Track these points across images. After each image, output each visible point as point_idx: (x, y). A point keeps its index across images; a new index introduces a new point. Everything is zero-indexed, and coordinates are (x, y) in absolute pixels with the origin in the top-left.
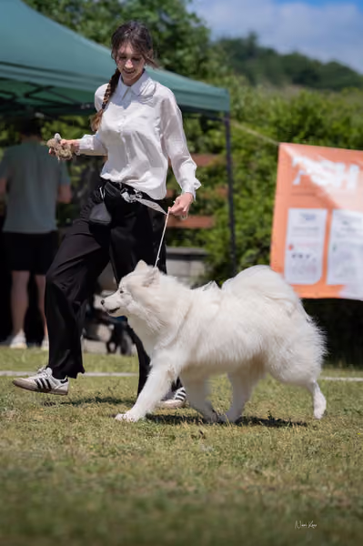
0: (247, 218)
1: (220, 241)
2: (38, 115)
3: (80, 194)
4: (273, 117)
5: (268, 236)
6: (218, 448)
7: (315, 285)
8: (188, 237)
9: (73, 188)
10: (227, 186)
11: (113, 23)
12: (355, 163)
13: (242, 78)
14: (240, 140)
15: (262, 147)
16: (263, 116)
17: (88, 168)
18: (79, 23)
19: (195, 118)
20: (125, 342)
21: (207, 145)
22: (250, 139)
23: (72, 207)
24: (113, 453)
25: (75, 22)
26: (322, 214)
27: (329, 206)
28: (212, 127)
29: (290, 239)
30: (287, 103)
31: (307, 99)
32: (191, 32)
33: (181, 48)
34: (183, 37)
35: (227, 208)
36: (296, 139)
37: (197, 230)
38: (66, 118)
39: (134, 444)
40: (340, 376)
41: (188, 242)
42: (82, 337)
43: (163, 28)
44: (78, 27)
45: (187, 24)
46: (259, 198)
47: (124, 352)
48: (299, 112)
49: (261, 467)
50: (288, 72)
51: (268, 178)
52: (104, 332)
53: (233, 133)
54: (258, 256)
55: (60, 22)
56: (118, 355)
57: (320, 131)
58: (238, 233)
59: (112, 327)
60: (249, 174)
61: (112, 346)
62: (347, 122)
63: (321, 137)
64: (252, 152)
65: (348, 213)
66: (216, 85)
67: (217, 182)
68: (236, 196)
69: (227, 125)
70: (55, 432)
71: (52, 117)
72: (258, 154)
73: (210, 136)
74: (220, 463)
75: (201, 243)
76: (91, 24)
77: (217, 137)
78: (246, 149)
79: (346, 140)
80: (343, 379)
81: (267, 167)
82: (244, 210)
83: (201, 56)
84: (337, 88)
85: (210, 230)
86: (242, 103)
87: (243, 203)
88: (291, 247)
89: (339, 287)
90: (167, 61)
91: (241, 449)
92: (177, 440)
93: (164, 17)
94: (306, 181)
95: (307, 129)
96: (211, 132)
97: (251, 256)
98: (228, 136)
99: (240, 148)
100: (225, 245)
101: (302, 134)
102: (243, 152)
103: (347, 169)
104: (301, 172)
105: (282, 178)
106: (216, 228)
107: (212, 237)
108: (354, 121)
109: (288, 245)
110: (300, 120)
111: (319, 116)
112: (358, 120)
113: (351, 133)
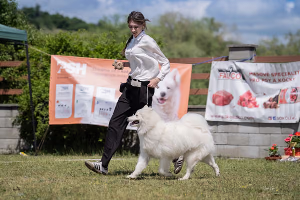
0: (37, 89)
1: (26, 100)
4: (48, 43)
5: (47, 97)
6: (25, 194)
7: (69, 118)
8: (11, 99)
10: (27, 74)
12: (85, 63)
13: (33, 25)
14: (33, 54)
15: (43, 57)
16: (43, 43)
19: (12, 44)
21: (18, 56)
22: (37, 53)
26: (71, 86)
27: (74, 83)
28: (20, 48)
29: (57, 98)
30: (54, 36)
31: (62, 34)
33: (4, 13)
34: (5, 7)
35: (28, 85)
36: (58, 53)
37: (15, 96)
40: (81, 159)
41: (11, 101)
46: (42, 80)
48: (59, 41)
50: (55, 22)
51: (46, 71)
53: (29, 51)
54: (43, 106)
57: (69, 49)
58: (33, 96)
60: (37, 69)
62: (81, 44)
63: (69, 51)
64: (39, 59)
65: (83, 85)
66: (21, 29)
67: (23, 73)
68: (32, 80)
69: (27, 47)
72: (41, 60)
73: (19, 52)
75: (17, 102)
77: (22, 53)
78: (35, 58)
79: (80, 53)
80: (82, 160)
81: (45, 66)
82: (36, 86)
83: (13, 16)
84: (77, 30)
85: (20, 95)
86: (33, 37)
87: (35, 82)
88: (58, 102)
89: (80, 119)
91: (36, 194)
92: (7, 191)
94: (63, 71)
95: (63, 48)
96: (19, 51)
97: (40, 106)
98: (27, 52)
99: (33, 58)
100: (28, 102)
101: (61, 50)
102: (34, 59)
103: (81, 66)
104: (61, 68)
105: (52, 71)
106: (24, 94)
107: (22, 99)
108: (83, 44)
109: (56, 101)
110: (60, 44)
111: (68, 42)
112: (86, 43)
113: (82, 49)
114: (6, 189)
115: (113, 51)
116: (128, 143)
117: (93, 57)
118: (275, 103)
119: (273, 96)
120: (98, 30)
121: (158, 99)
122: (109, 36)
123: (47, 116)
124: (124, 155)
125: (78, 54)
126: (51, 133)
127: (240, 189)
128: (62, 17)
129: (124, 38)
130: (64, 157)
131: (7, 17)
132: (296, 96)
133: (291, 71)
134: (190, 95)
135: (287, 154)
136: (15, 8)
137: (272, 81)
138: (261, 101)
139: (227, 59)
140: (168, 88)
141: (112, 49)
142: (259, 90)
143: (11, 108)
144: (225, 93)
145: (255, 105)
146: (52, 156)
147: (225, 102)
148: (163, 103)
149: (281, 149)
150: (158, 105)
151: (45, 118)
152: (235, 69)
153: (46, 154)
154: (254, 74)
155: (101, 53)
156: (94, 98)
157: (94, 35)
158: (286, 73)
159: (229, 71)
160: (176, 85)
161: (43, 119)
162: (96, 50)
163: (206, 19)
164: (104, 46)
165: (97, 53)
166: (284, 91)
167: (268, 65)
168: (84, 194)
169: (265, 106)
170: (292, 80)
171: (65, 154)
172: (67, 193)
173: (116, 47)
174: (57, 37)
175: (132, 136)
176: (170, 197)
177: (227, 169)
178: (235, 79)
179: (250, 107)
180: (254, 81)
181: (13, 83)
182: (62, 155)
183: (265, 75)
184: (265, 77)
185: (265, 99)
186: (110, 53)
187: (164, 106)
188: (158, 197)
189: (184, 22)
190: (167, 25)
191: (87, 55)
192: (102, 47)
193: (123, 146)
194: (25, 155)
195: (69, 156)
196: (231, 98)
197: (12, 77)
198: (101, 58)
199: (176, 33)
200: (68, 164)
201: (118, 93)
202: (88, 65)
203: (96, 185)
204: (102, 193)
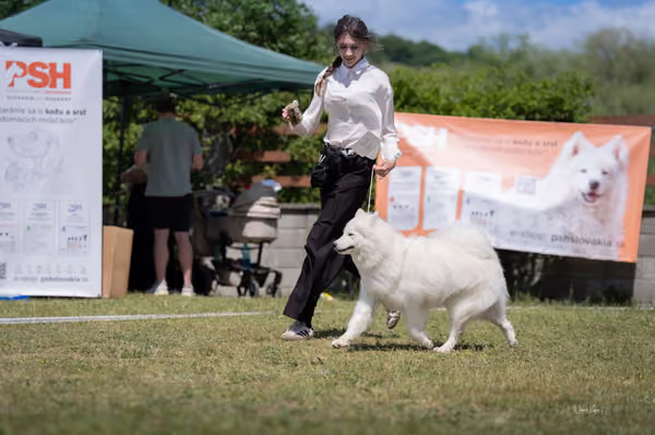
2: (173, 95)
3: (211, 161)
6: (333, 372)
9: (204, 157)
11: (235, 14)
12: (444, 126)
17: (217, 139)
18: (205, 15)
20: (254, 286)
23: (204, 173)
24: (244, 379)
25: (201, 14)
26: (417, 170)
27: (422, 162)
29: (391, 193)
32: (303, 20)
33: (294, 34)
34: (295, 25)
38: (198, 97)
39: (261, 371)
41: (305, 198)
42: (214, 283)
43: (277, 17)
44: (204, 18)
45: (297, 13)
47: (252, 294)
49: (369, 385)
50: (386, 51)
52: (235, 278)
55: (189, 15)
56: (248, 298)
57: (413, 101)
59: (242, 273)
61: (243, 290)
62: (436, 92)
63: (414, 105)
65: (440, 168)
70: (194, 364)
71: (184, 96)
74: (336, 384)
76: (215, 15)
79: (435, 107)
83: (311, 40)
84: (427, 64)
88: (392, 199)
90: (280, 45)
91: (353, 371)
92: (299, 366)
93: (277, 7)
103: (437, 133)
108: (442, 91)
109: (389, 196)
111: (412, 87)
112: (445, 89)
113: (439, 99)
114: (299, 362)
115: (499, 103)
116: (526, 278)
117: (460, 115)
120: (468, 64)
121: (584, 195)
122: (489, 76)
124: (517, 300)
125: (432, 110)
129: (518, 79)
131: (300, 42)
134: (647, 186)
136: (314, 26)
140: (604, 173)
141: (497, 101)
143: (306, 212)
148: (593, 202)
150: (584, 205)
155: (474, 108)
156: (461, 193)
157: (462, 73)
160: (621, 167)
162: (465, 102)
164: (481, 95)
165: (467, 107)
168: (443, 374)
172: (411, 370)
173: (504, 96)
175: (534, 264)
176: (610, 382)
181: (310, 165)
186: (492, 107)
187: (596, 207)
188: (588, 380)
189: (634, 47)
190: (600, 53)
192: (478, 97)
193: (516, 283)
194: (330, 298)
197: (308, 154)
198: (476, 116)
199: (618, 68)
201: (507, 184)
202: (450, 131)
203: (466, 356)
204: (478, 371)
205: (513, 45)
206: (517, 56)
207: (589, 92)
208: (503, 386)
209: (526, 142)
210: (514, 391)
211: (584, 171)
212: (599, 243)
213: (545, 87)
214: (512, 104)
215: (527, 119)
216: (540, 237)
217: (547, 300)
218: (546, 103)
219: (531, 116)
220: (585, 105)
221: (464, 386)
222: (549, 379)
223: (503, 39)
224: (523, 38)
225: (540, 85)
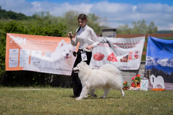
4: (5, 27)
5: (5, 56)
7: (17, 67)
12: (25, 37)
15: (2, 34)
16: (2, 26)
26: (18, 50)
27: (20, 48)
29: (10, 56)
30: (8, 23)
31: (13, 22)
36: (10, 32)
40: (23, 89)
46: (2, 47)
48: (11, 25)
49: (2, 112)
50: (9, 16)
51: (4, 42)
54: (2, 61)
62: (23, 27)
63: (17, 31)
65: (23, 49)
72: (1, 36)
79: (23, 32)
80: (23, 90)
81: (4, 39)
84: (21, 20)
88: (10, 58)
89: (22, 68)
94: (13, 42)
95: (13, 29)
101: (12, 31)
103: (23, 39)
104: (12, 40)
105: (7, 41)
108: (24, 27)
109: (9, 58)
110: (12, 27)
111: (16, 26)
112: (25, 27)
113: (24, 30)
115: (41, 31)
116: (49, 81)
117: (30, 34)
118: (126, 59)
119: (125, 56)
120: (33, 20)
121: (64, 57)
122: (38, 23)
123: (5, 66)
124: (46, 87)
125: (21, 33)
126: (7, 75)
127: (108, 105)
128: (13, 13)
129: (46, 24)
130: (14, 88)
132: (137, 55)
133: (135, 42)
135: (132, 86)
137: (125, 47)
138: (119, 58)
139: (101, 36)
140: (70, 51)
141: (40, 30)
142: (118, 53)
144: (100, 54)
145: (116, 60)
146: (7, 88)
147: (100, 59)
148: (67, 59)
149: (129, 84)
150: (64, 60)
151: (3, 67)
152: (105, 41)
153: (4, 86)
154: (116, 44)
155: (34, 32)
156: (30, 56)
157: (30, 22)
158: (132, 43)
159: (102, 42)
161: (2, 68)
162: (31, 31)
163: (90, 15)
164: (36, 28)
165: (32, 32)
166: (131, 53)
167: (123, 39)
168: (24, 108)
169: (121, 61)
170: (135, 47)
171: (14, 87)
172: (15, 108)
173: (42, 29)
174: (10, 24)
175: (51, 77)
176: (70, 110)
177: (101, 94)
178: (105, 46)
179: (113, 61)
180: (115, 47)
182: (12, 87)
183: (121, 44)
184: (121, 45)
185: (121, 57)
186: (39, 32)
187: (68, 61)
188: (64, 109)
190: (69, 17)
191: (26, 33)
192: (34, 29)
193: (46, 82)
195: (16, 88)
196: (103, 56)
198: (34, 35)
199: (74, 22)
200: (15, 92)
201: (43, 54)
202: (27, 39)
203: (31, 103)
204: (34, 107)
205: (45, 15)
206: (46, 18)
207: (66, 28)
208: (41, 111)
209: (48, 42)
210: (44, 113)
211: (65, 51)
212: (69, 71)
213: (54, 27)
214: (44, 31)
215: (49, 36)
216: (52, 69)
217: (54, 87)
218: (54, 31)
219: (50, 35)
220: (65, 32)
221: (30, 112)
222: (53, 109)
223: (43, 13)
224: (48, 13)
225: (52, 26)
